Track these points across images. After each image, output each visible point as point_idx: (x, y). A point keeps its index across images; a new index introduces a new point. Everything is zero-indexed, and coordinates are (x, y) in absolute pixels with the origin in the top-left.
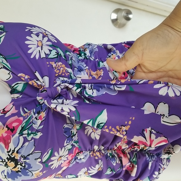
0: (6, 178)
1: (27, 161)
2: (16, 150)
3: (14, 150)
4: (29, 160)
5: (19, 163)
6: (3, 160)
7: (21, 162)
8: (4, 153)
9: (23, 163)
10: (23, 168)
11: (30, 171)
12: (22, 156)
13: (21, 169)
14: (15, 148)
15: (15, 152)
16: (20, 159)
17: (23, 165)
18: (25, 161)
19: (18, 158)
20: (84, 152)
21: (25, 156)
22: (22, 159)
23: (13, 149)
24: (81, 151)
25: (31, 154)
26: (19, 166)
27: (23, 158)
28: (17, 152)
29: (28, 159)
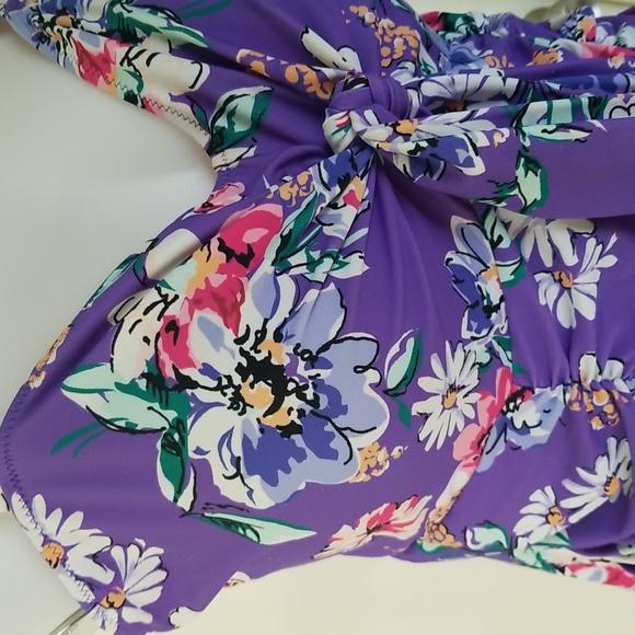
0: (238, 474)
1: (325, 374)
2: (271, 327)
3: (263, 331)
4: (330, 371)
5: (291, 386)
6: (220, 380)
7: (297, 379)
8: (221, 349)
9: (306, 387)
10: (308, 408)
11: (339, 430)
12: (299, 352)
13: (301, 413)
14: (266, 321)
15: (270, 336)
16: (294, 364)
17: (309, 394)
18: (313, 372)
19: (286, 361)
20: (537, 391)
21: (311, 353)
22: (302, 364)
23: (256, 326)
24: (524, 389)
25: (335, 341)
26: (292, 401)
27: (303, 359)
28: (278, 337)
29: (327, 365)
